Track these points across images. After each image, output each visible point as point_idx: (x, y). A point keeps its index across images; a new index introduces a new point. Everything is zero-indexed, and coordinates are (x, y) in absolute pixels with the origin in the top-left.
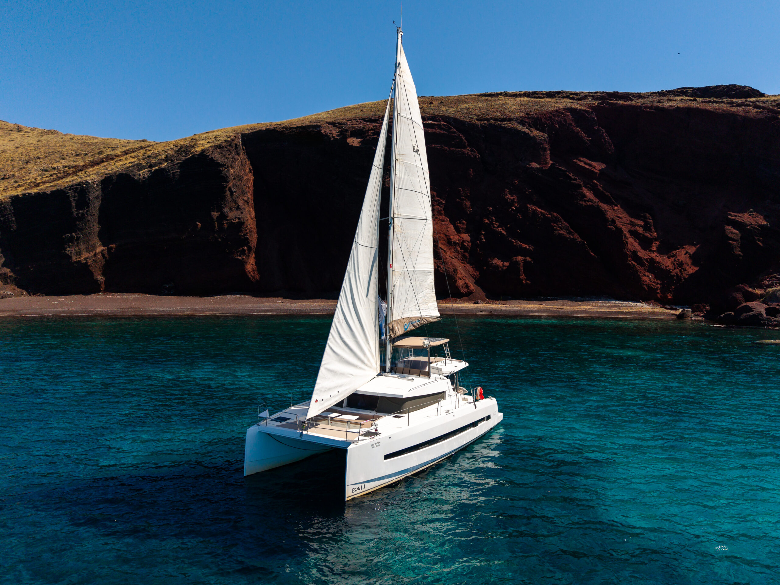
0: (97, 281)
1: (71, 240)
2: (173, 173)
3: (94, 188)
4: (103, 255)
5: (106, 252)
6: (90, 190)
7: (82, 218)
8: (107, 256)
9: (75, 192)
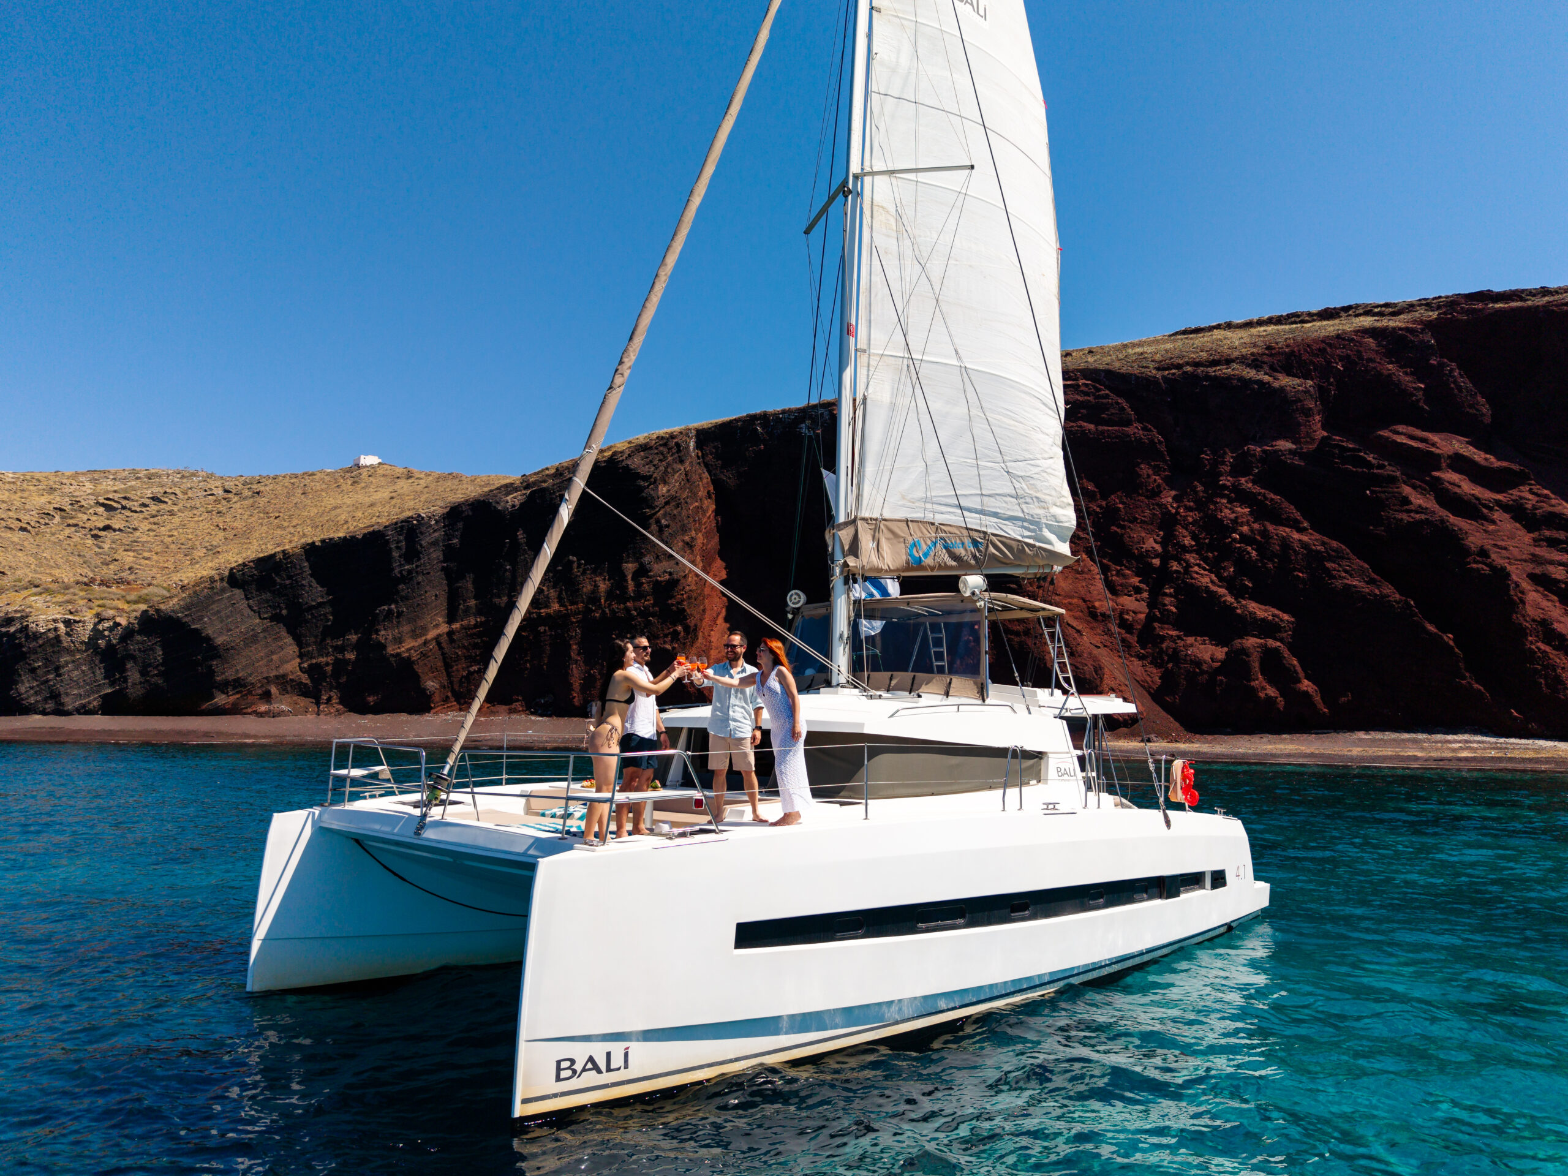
0: (425, 690)
1: (389, 616)
3: (430, 526)
4: (439, 644)
5: (443, 638)
6: (423, 529)
7: (407, 578)
8: (445, 644)
9: (399, 534)
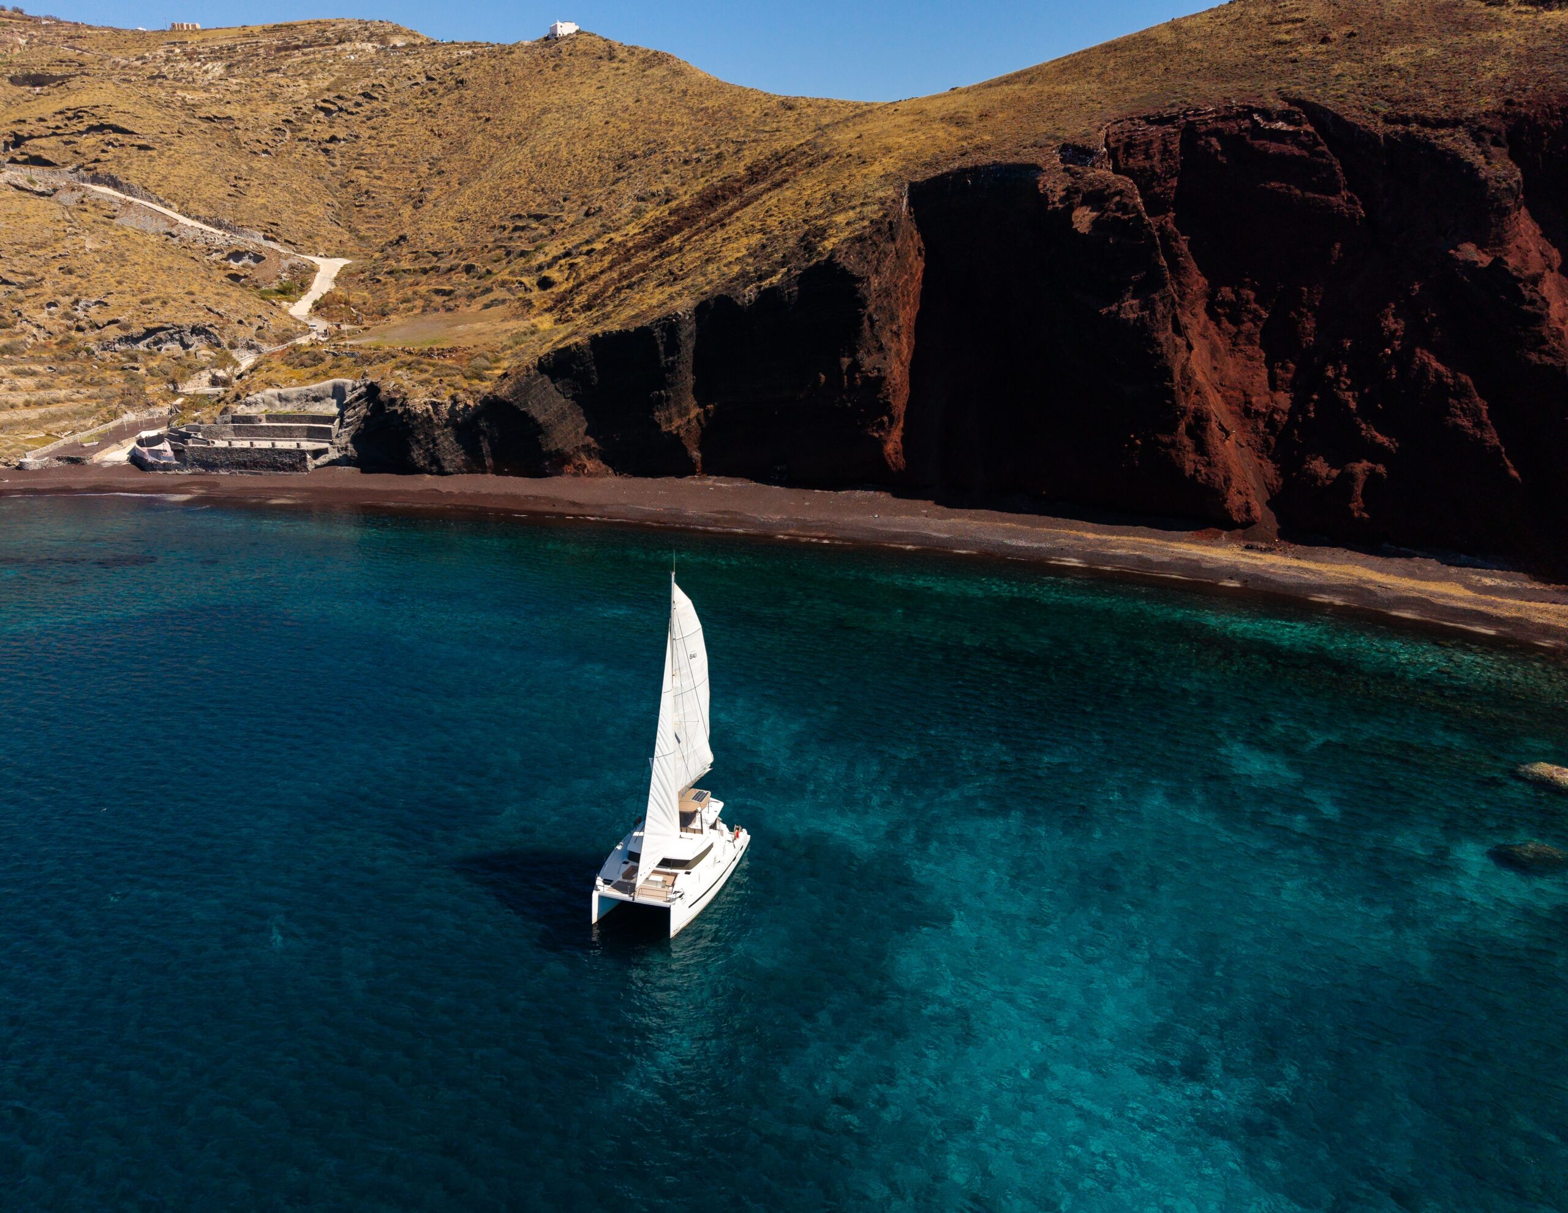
0: (691, 459)
1: (660, 400)
2: (789, 293)
3: (686, 321)
4: (699, 421)
5: (702, 417)
6: (681, 325)
7: (672, 368)
8: (703, 422)
9: (663, 330)
